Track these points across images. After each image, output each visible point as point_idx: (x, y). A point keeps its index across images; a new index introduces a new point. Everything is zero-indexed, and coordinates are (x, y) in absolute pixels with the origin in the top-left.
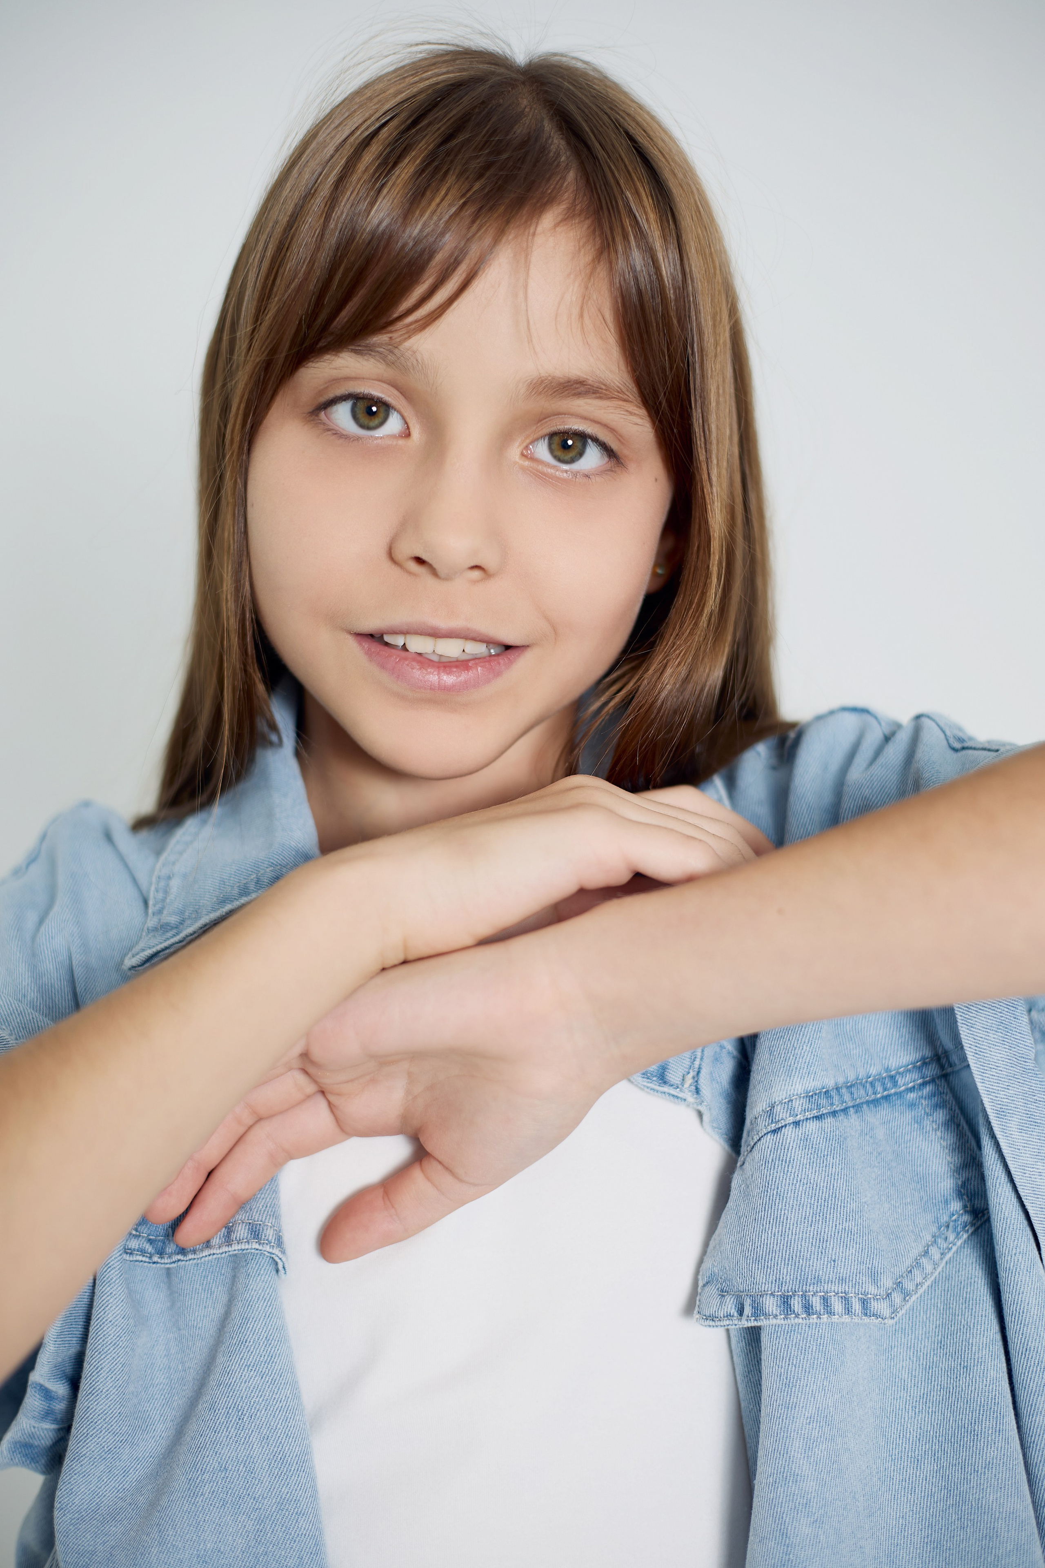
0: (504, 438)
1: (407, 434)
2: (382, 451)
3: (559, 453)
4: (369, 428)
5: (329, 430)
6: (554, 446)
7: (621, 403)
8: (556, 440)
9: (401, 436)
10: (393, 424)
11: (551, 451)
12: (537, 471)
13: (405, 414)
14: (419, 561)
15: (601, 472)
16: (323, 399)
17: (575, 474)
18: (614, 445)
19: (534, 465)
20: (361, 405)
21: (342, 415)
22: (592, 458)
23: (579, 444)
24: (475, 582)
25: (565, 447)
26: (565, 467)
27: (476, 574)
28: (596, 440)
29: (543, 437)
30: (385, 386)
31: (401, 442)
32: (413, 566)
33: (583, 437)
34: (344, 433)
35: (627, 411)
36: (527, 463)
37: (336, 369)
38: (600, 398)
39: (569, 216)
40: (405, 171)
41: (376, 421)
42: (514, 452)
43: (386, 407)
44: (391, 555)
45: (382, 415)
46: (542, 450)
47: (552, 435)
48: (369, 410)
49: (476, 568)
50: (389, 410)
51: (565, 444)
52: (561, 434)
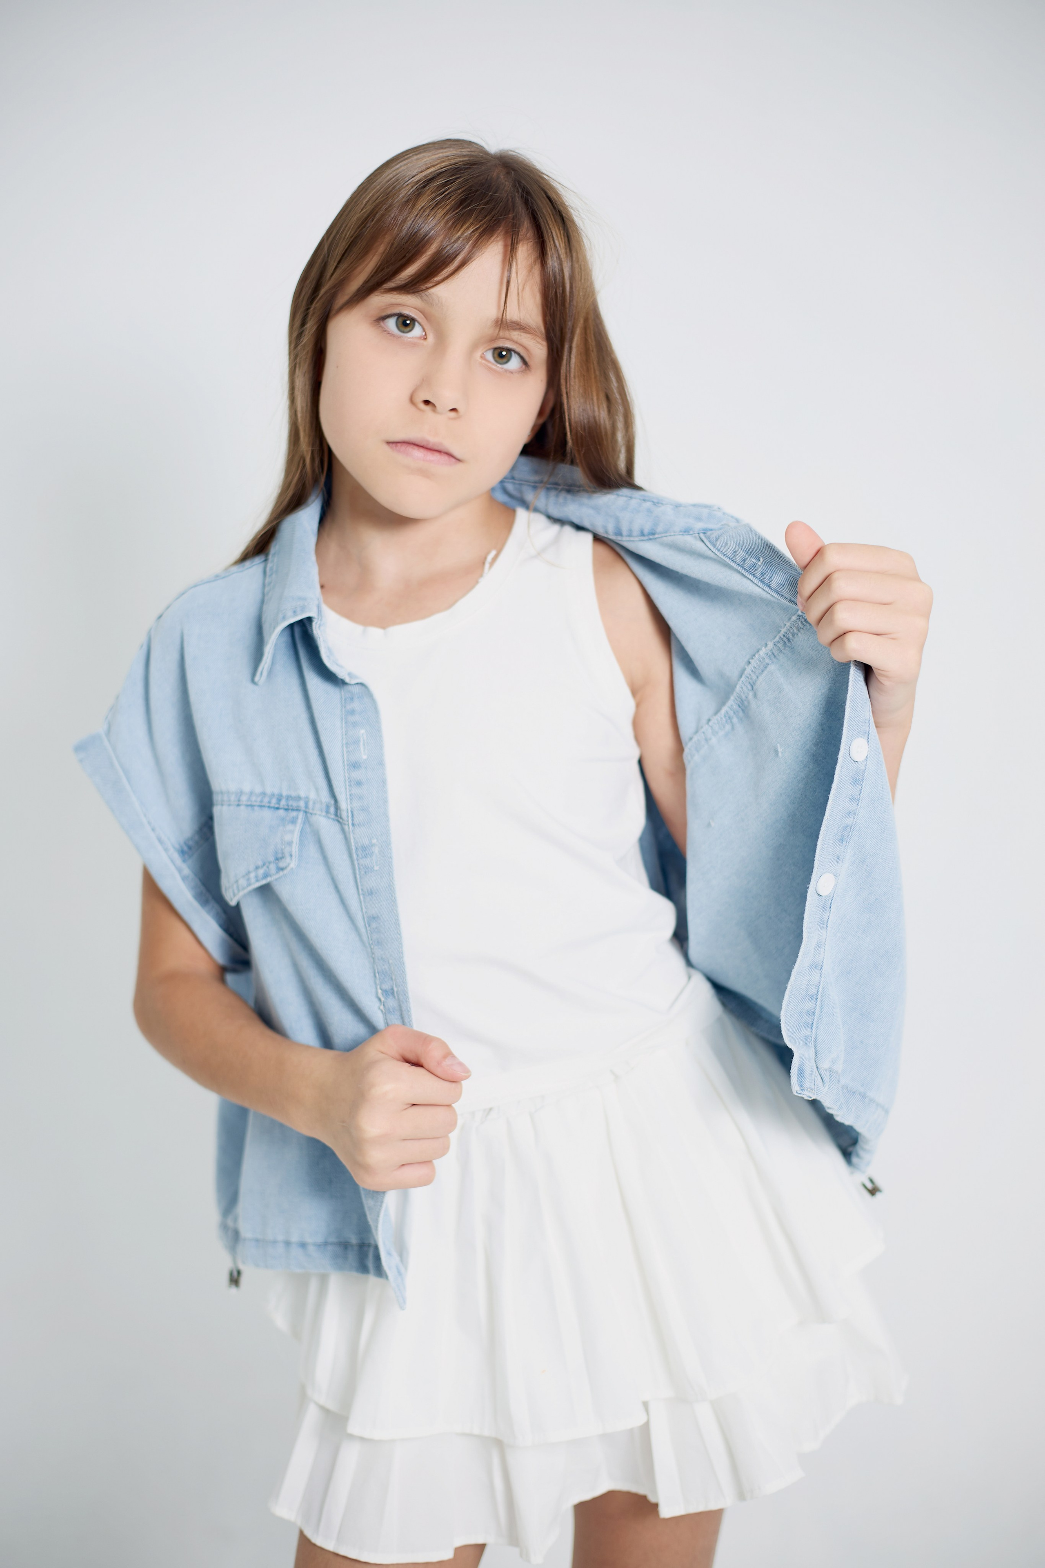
0: (474, 347)
1: (425, 338)
2: (413, 345)
3: (498, 359)
4: (403, 332)
5: (385, 331)
6: (496, 355)
8: (497, 352)
9: (420, 338)
10: (417, 331)
11: (494, 357)
12: (487, 366)
13: (425, 327)
14: (427, 402)
15: (519, 370)
16: (384, 314)
17: (506, 371)
18: (527, 359)
19: (486, 363)
20: (401, 320)
21: (391, 323)
22: (514, 363)
23: (508, 355)
24: (454, 419)
26: (499, 366)
27: (453, 414)
28: (517, 354)
29: (489, 349)
30: (418, 312)
31: (422, 342)
32: (423, 406)
33: (509, 350)
34: (393, 333)
35: (535, 340)
36: (484, 362)
38: (525, 332)
41: (408, 329)
42: (478, 354)
43: (414, 320)
44: (412, 401)
45: (411, 326)
46: (489, 356)
47: (495, 349)
48: (405, 323)
49: (454, 410)
50: (417, 324)
51: (501, 355)
52: (500, 348)
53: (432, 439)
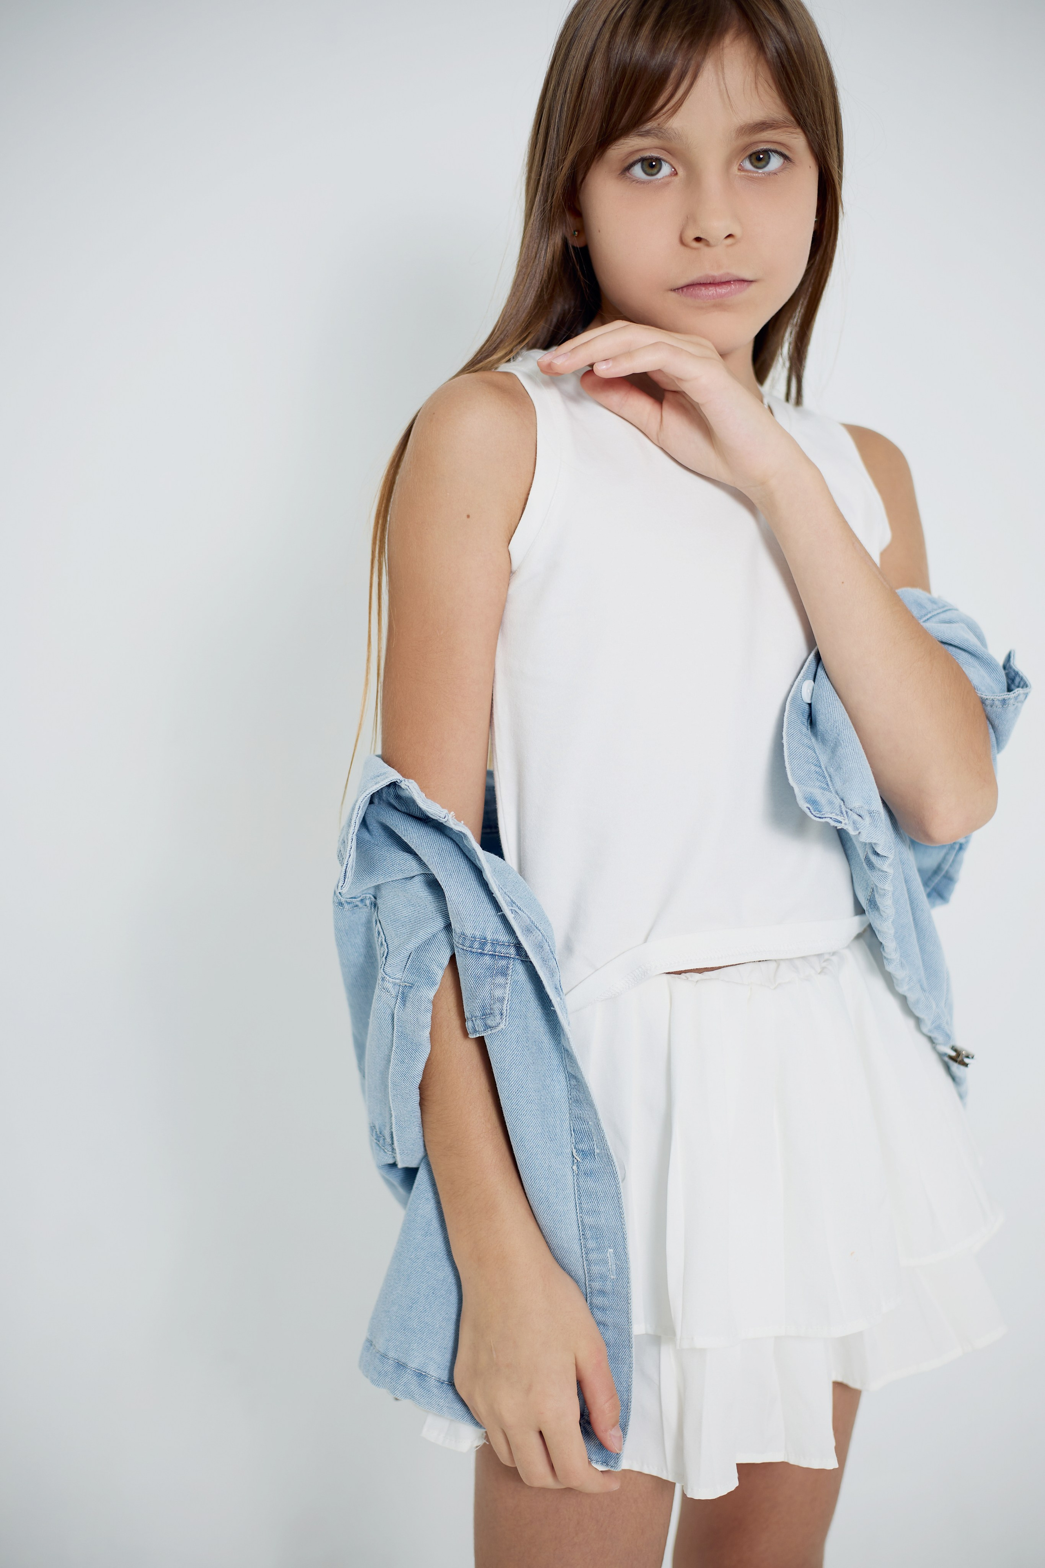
0: (728, 163)
1: (675, 173)
2: (666, 184)
3: (756, 164)
4: (654, 175)
5: (634, 181)
6: (753, 161)
7: (786, 129)
8: (754, 157)
9: (671, 175)
10: (666, 170)
11: (752, 163)
12: (748, 176)
13: (672, 163)
14: (698, 239)
15: (782, 169)
16: (626, 165)
17: (769, 174)
18: (787, 153)
19: (746, 174)
20: (646, 163)
21: (638, 171)
22: (775, 162)
23: (766, 157)
24: (731, 245)
25: (759, 160)
26: (760, 171)
27: (730, 241)
28: (776, 152)
29: (745, 158)
30: (659, 150)
31: (673, 178)
32: (695, 244)
33: (766, 152)
34: (642, 181)
35: (790, 132)
36: (743, 173)
37: (631, 147)
38: (774, 129)
39: (737, 36)
40: (646, 30)
41: (655, 170)
42: (735, 168)
43: (659, 160)
44: (682, 242)
45: (658, 166)
46: (748, 165)
47: (750, 156)
48: (651, 165)
49: (730, 236)
50: (663, 163)
51: (759, 158)
52: (754, 153)
53: (717, 273)
